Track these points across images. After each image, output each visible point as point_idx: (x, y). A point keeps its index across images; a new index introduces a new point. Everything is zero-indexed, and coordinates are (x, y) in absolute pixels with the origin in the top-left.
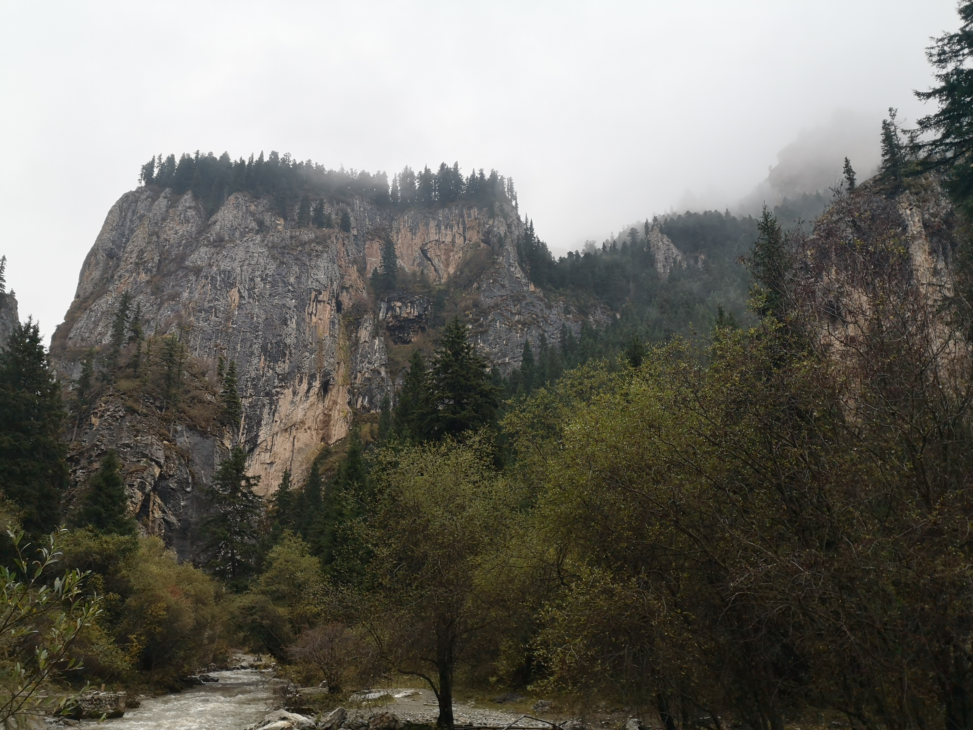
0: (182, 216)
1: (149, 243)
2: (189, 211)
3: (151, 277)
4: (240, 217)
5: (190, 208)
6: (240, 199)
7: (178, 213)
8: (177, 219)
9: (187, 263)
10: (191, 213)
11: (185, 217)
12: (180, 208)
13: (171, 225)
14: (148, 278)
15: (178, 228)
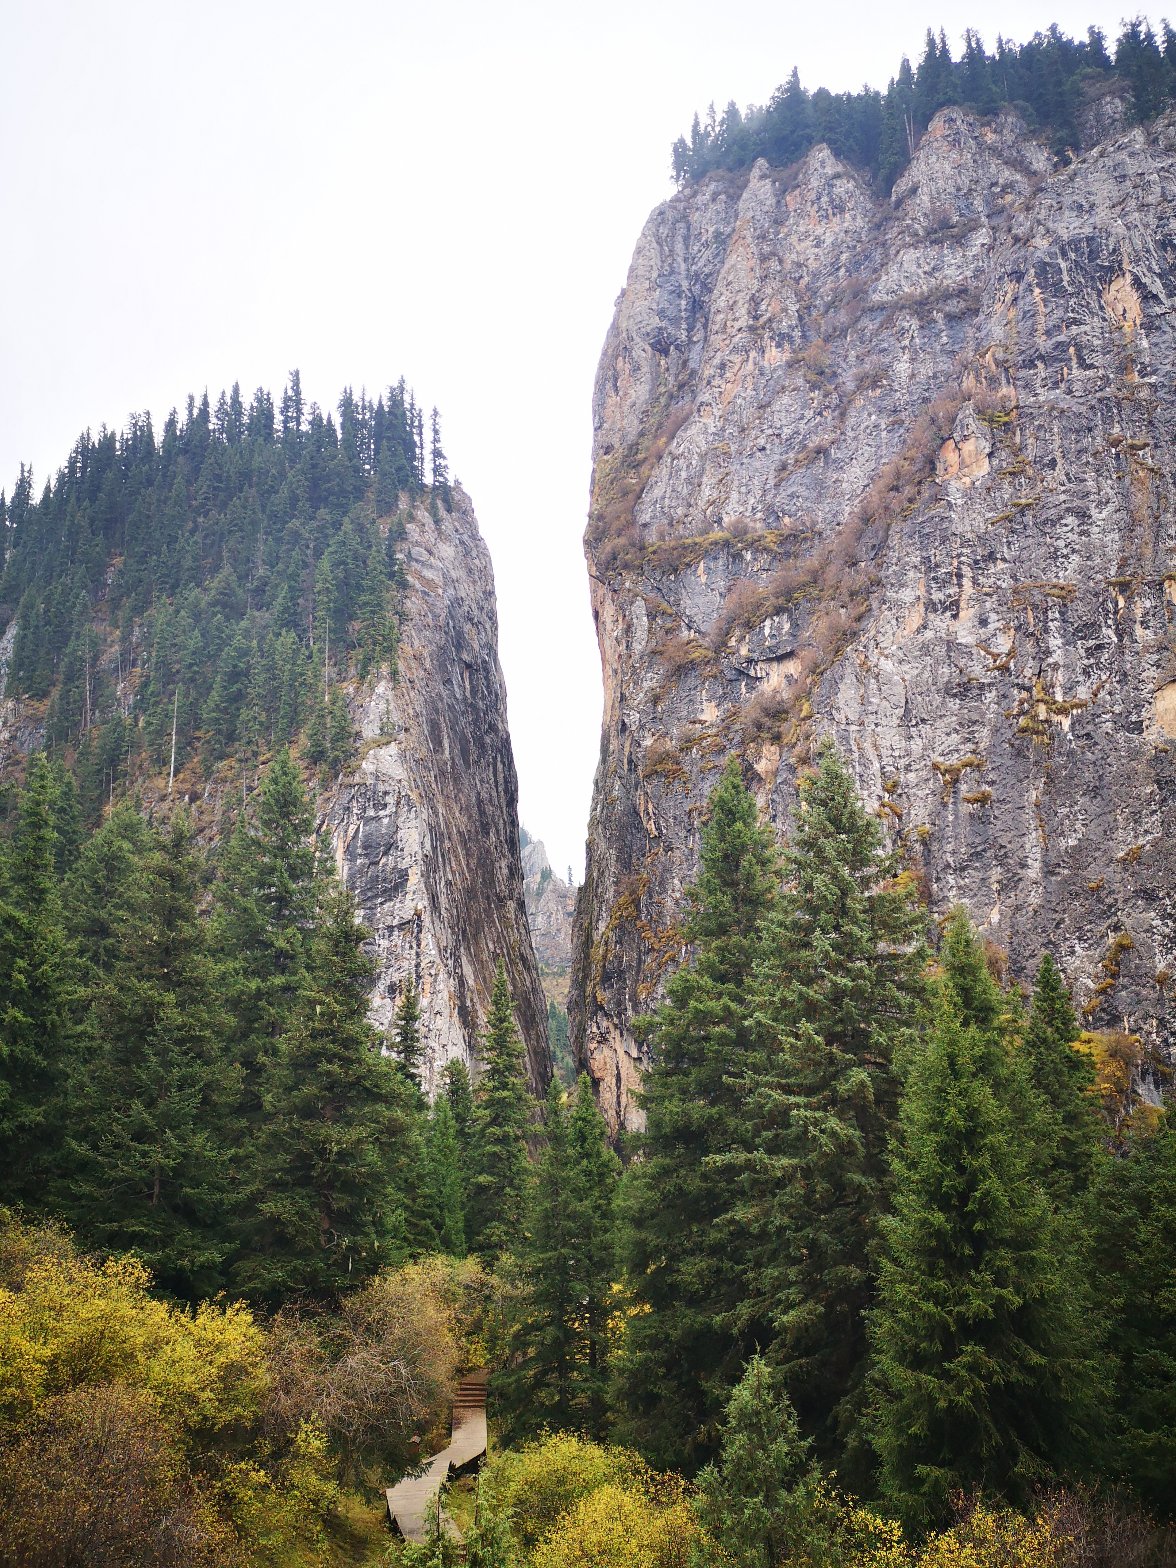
0: (825, 199)
1: (764, 278)
2: (838, 182)
3: (794, 351)
4: (971, 163)
5: (837, 176)
6: (959, 122)
7: (813, 196)
8: (812, 210)
9: (876, 298)
10: (843, 187)
11: (832, 201)
12: (814, 183)
13: (802, 229)
14: (787, 356)
15: (819, 231)
